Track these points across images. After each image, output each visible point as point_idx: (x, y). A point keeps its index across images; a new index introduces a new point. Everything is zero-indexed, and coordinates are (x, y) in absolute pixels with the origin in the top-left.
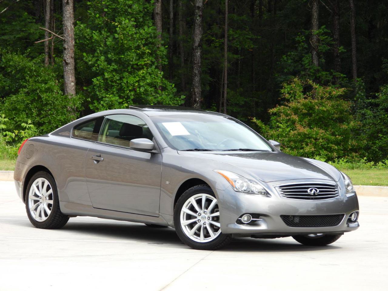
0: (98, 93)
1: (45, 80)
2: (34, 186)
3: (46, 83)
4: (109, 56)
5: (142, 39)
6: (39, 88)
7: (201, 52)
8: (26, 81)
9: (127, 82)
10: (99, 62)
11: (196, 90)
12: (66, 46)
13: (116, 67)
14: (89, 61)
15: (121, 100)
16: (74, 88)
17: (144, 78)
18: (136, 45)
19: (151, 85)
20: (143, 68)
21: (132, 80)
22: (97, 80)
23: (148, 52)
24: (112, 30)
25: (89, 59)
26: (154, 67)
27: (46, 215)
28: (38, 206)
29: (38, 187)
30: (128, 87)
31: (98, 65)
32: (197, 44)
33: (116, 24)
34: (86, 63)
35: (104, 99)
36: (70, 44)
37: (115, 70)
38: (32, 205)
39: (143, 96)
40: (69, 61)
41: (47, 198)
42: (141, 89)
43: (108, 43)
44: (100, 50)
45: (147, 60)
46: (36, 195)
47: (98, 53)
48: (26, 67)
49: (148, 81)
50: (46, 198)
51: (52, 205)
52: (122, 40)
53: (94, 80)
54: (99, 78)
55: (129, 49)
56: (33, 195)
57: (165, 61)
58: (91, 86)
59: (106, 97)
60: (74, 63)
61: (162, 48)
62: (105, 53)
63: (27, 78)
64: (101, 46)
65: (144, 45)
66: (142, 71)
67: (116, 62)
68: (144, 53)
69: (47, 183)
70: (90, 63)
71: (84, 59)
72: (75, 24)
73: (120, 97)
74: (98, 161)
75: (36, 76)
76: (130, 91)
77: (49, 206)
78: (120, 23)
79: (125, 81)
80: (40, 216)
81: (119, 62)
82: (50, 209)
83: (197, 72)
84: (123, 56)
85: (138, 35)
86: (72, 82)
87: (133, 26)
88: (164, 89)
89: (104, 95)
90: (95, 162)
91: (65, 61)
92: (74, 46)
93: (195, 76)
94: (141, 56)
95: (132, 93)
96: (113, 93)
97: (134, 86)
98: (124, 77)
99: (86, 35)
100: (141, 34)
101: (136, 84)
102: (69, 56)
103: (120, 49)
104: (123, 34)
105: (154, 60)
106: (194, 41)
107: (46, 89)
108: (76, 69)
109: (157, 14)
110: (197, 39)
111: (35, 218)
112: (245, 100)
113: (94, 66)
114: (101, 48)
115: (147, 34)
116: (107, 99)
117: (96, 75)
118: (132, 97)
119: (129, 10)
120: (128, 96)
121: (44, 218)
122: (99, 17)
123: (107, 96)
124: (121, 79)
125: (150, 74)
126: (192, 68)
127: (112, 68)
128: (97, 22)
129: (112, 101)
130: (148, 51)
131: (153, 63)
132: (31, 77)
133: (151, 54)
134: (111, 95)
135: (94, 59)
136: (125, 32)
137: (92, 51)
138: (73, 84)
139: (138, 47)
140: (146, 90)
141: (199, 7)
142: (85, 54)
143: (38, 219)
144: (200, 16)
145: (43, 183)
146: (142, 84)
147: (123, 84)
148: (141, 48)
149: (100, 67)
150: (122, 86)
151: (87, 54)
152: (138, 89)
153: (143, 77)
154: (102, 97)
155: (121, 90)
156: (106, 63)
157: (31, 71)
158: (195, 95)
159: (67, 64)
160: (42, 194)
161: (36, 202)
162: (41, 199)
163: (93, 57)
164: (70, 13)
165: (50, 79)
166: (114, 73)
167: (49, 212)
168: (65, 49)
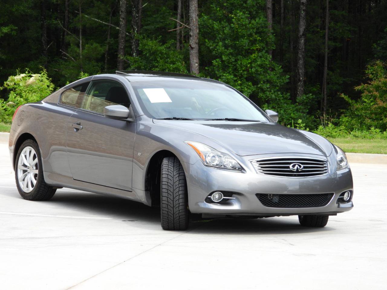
0: (217, 72)
1: (173, 61)
2: (22, 155)
3: (174, 64)
4: (227, 42)
5: (254, 28)
6: (168, 68)
7: (305, 40)
8: (158, 62)
9: (241, 63)
10: (218, 47)
11: (300, 71)
12: (191, 33)
13: (232, 51)
14: (210, 46)
15: (235, 79)
16: (197, 68)
17: (255, 61)
18: (249, 33)
19: (261, 66)
20: (254, 53)
21: (245, 62)
22: (217, 62)
23: (259, 39)
24: (229, 21)
25: (209, 44)
26: (264, 51)
27: (32, 185)
28: (26, 175)
29: (26, 156)
30: (242, 67)
31: (217, 50)
32: (301, 33)
33: (232, 16)
34: (208, 48)
35: (222, 77)
36: (194, 32)
37: (231, 54)
38: (21, 175)
39: (254, 75)
40: (193, 46)
42: (253, 70)
43: (225, 32)
44: (219, 37)
45: (258, 46)
47: (218, 40)
48: (158, 51)
49: (258, 63)
50: (33, 168)
51: (37, 174)
52: (237, 29)
53: (214, 62)
54: (218, 60)
55: (243, 36)
56: (22, 165)
57: (273, 47)
58: (211, 67)
59: (223, 76)
60: (198, 48)
61: (271, 36)
62: (223, 40)
63: (159, 59)
64: (220, 34)
65: (256, 33)
66: (253, 55)
67: (231, 46)
68: (255, 40)
69: (33, 152)
70: (211, 48)
71: (206, 44)
72: (200, 16)
73: (235, 76)
75: (167, 58)
76: (244, 71)
78: (236, 15)
79: (239, 62)
80: (27, 187)
81: (234, 47)
82: (36, 179)
83: (301, 56)
84: (237, 43)
85: (250, 25)
86: (196, 63)
87: (247, 17)
88: (273, 70)
89: (221, 74)
90: (75, 130)
91: (190, 46)
92: (199, 34)
93: (300, 59)
94: (254, 42)
95: (245, 73)
96: (229, 73)
97: (247, 67)
98: (238, 60)
99: (209, 25)
100: (253, 24)
101: (249, 66)
102: (193, 42)
103: (236, 37)
104: (238, 24)
105: (264, 46)
106: (299, 31)
107: (174, 69)
108: (200, 52)
109: (269, 8)
110: (302, 29)
111: (23, 188)
112: (344, 79)
113: (214, 50)
114: (220, 36)
115: (257, 23)
116: (224, 77)
117: (215, 58)
118: (245, 76)
119: (245, 5)
120: (241, 74)
121: (31, 189)
122: (220, 10)
123: (224, 75)
124: (236, 61)
125: (261, 57)
126: (298, 53)
127: (228, 52)
128: (217, 14)
129: (228, 79)
130: (259, 38)
131: (264, 48)
132: (161, 59)
133: (261, 41)
134: (227, 74)
135: (215, 45)
136: (239, 22)
137: (213, 38)
138: (197, 65)
139: (251, 35)
140: (257, 71)
141: (303, 3)
142: (207, 40)
143: (25, 190)
144: (304, 10)
145: (30, 152)
146: (253, 65)
147: (237, 65)
148: (253, 36)
149: (219, 51)
150: (237, 67)
151: (208, 40)
152: (250, 70)
153: (255, 59)
154: (220, 76)
155: (236, 70)
156: (223, 48)
157: (162, 53)
158: (299, 75)
159: (192, 48)
160: (30, 164)
161: (25, 171)
162: (28, 168)
163: (214, 43)
164: (195, 6)
165: (177, 61)
166: (230, 56)
167: (35, 182)
168: (191, 36)
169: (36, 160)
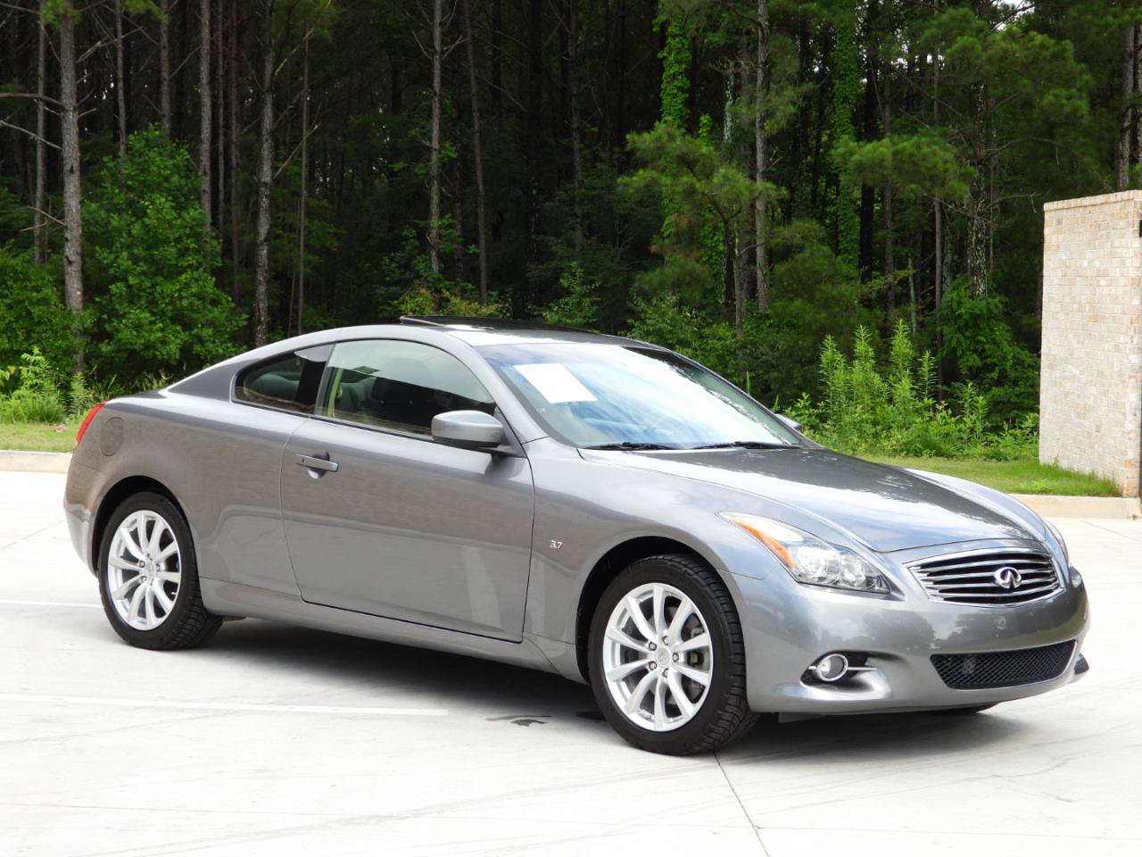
0: (117, 306)
1: (38, 286)
2: (123, 532)
3: (38, 292)
4: (136, 251)
5: (186, 227)
6: (28, 298)
7: (268, 250)
8: (7, 287)
9: (162, 291)
10: (119, 260)
11: (261, 305)
12: (68, 235)
13: (145, 268)
14: (105, 259)
15: (153, 319)
16: (80, 299)
17: (187, 286)
18: (177, 235)
19: (200, 296)
20: (186, 271)
21: (169, 288)
22: (117, 288)
23: (194, 248)
24: (141, 214)
25: (104, 255)
26: (201, 269)
27: (159, 611)
28: (136, 586)
29: (135, 535)
30: (163, 298)
31: (118, 267)
32: (262, 238)
33: (147, 203)
34: (100, 262)
35: (127, 316)
36: (74, 233)
37: (144, 273)
38: (116, 584)
39: (186, 312)
40: (73, 258)
41: (163, 566)
42: (183, 303)
43: (134, 232)
44: (121, 243)
45: (191, 259)
46: (128, 557)
47: (117, 248)
48: (8, 266)
49: (194, 290)
50: (158, 565)
51: (177, 585)
52: (155, 227)
53: (113, 287)
54: (119, 284)
55: (166, 242)
56: (122, 557)
57: (217, 262)
58: (107, 297)
59: (130, 313)
60: (80, 262)
61: (215, 243)
62: (129, 247)
63: (10, 283)
64: (122, 237)
65: (188, 236)
66: (184, 276)
67: (145, 260)
68: (187, 249)
69: (161, 524)
70: (105, 262)
71: (97, 255)
72: (82, 203)
73: (153, 314)
74: (321, 472)
75: (23, 281)
76: (167, 304)
77: (169, 587)
78: (153, 203)
79: (159, 289)
80: (142, 612)
81: (151, 261)
82: (171, 598)
83: (262, 279)
84: (156, 253)
85: (179, 221)
86: (78, 290)
87: (172, 208)
88: (215, 302)
89: (127, 310)
90: (314, 475)
91: (67, 258)
92: (82, 236)
93: (260, 284)
94: (183, 253)
95: (170, 308)
96: (140, 308)
97: (172, 297)
98: (157, 285)
99: (100, 219)
100: (184, 220)
101: (176, 295)
102: (72, 251)
103: (153, 241)
104: (157, 219)
105: (201, 260)
106: (257, 233)
107: (39, 300)
108: (83, 271)
109: (204, 191)
110: (263, 230)
111: (128, 618)
112: (324, 321)
113: (111, 266)
114: (122, 240)
115: (194, 219)
116: (132, 316)
117: (115, 279)
118: (169, 314)
119: (165, 185)
120: (163, 311)
121: (153, 622)
122: (119, 194)
123: (132, 311)
124: (154, 285)
125: (197, 280)
126: (255, 272)
127: (138, 269)
128: (115, 201)
129: (139, 319)
130: (193, 245)
131: (200, 264)
132: (15, 281)
133: (197, 251)
134: (138, 311)
135: (112, 257)
136: (160, 216)
137: (108, 244)
138: (79, 293)
139: (178, 240)
140: (191, 304)
141: (265, 184)
142: (97, 248)
144: (267, 196)
145: (150, 526)
146: (184, 294)
147: (156, 294)
148: (182, 241)
149: (121, 267)
150: (155, 298)
151: (101, 248)
152: (178, 302)
153: (187, 284)
154: (125, 313)
155: (152, 302)
156: (130, 263)
157: (15, 272)
158: (259, 312)
159: (70, 263)
160: (148, 555)
161: (128, 574)
162: (143, 567)
163: (110, 253)
164: (75, 186)
165: (45, 286)
166: (143, 278)
167: (168, 605)
168: (67, 240)
169: (174, 548)
